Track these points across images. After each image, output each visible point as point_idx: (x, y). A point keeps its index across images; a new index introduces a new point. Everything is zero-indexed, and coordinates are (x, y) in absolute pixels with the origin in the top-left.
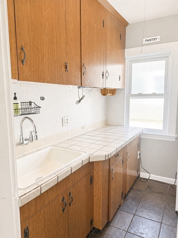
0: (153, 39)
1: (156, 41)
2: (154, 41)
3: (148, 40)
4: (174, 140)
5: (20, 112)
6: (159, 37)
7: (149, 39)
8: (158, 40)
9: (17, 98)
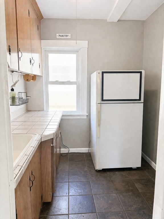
0: (65, 36)
1: (67, 37)
2: (66, 37)
3: (61, 36)
4: (86, 118)
5: (17, 103)
6: (70, 35)
7: (62, 34)
8: (69, 37)
9: (14, 90)
